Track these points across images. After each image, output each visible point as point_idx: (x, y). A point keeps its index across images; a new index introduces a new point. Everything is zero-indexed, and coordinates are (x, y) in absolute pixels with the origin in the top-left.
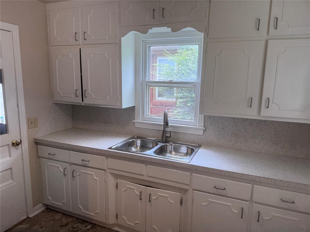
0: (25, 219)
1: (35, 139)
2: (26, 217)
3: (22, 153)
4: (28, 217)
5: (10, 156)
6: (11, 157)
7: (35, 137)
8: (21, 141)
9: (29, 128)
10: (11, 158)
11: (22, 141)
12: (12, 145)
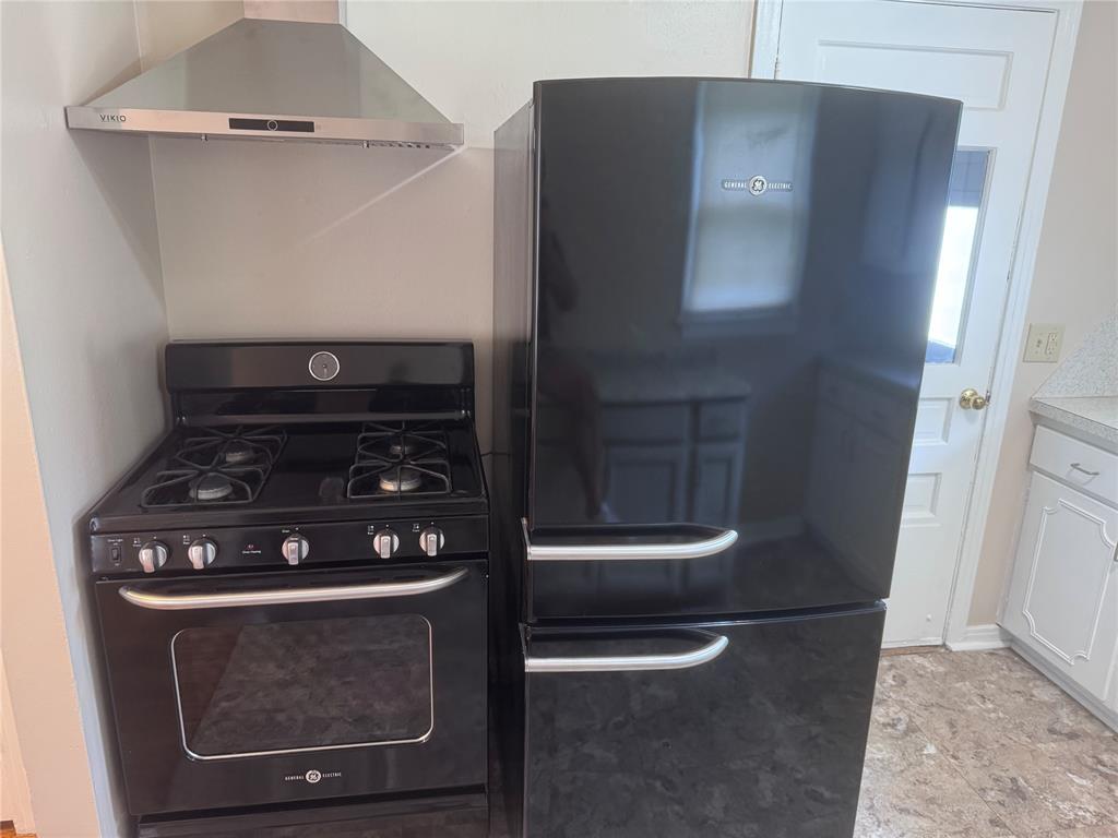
0: (937, 646)
1: (1034, 402)
2: (939, 643)
3: (982, 436)
4: (944, 645)
5: (945, 436)
6: (947, 441)
7: (1036, 396)
8: (988, 398)
9: (1025, 358)
10: (944, 443)
11: (992, 398)
12: (960, 403)
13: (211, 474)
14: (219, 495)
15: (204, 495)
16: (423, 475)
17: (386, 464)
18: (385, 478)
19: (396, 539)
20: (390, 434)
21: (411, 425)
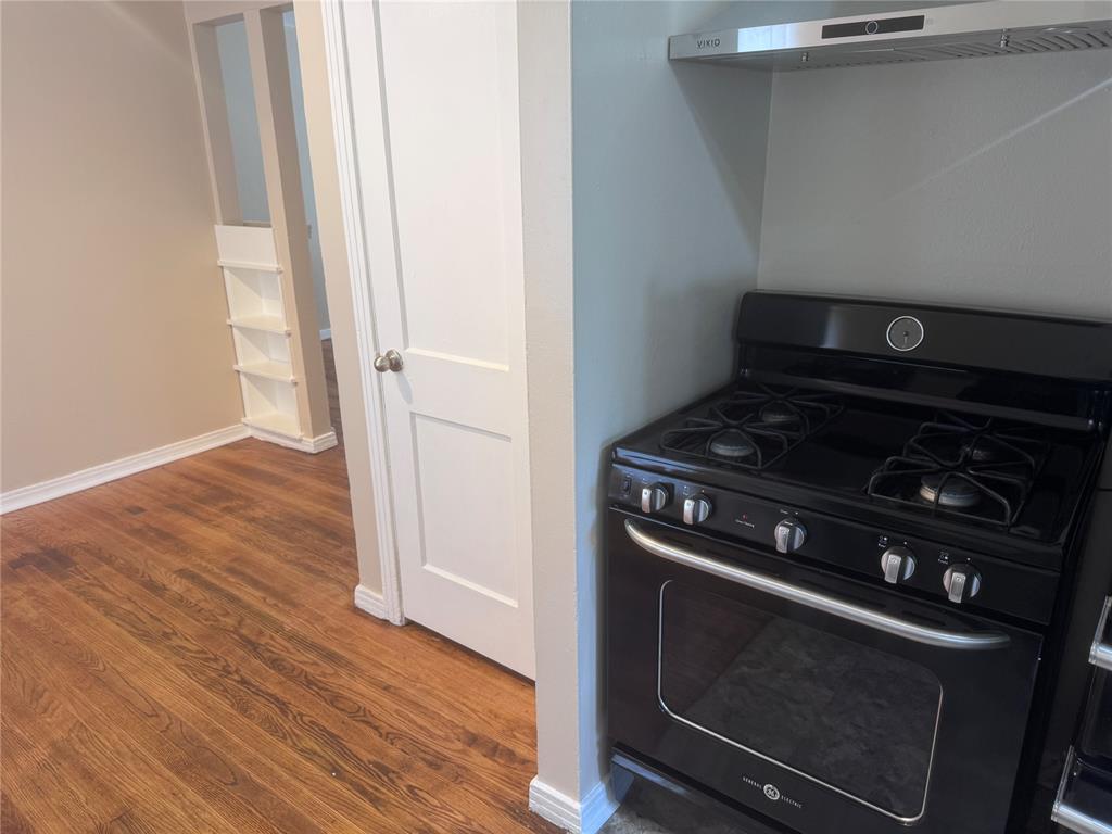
13: (734, 430)
14: (736, 454)
15: (722, 450)
16: (981, 493)
17: (934, 465)
18: (927, 484)
19: (911, 562)
20: (963, 429)
21: (1001, 424)
